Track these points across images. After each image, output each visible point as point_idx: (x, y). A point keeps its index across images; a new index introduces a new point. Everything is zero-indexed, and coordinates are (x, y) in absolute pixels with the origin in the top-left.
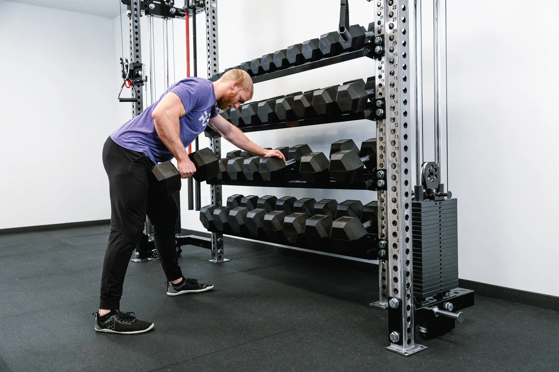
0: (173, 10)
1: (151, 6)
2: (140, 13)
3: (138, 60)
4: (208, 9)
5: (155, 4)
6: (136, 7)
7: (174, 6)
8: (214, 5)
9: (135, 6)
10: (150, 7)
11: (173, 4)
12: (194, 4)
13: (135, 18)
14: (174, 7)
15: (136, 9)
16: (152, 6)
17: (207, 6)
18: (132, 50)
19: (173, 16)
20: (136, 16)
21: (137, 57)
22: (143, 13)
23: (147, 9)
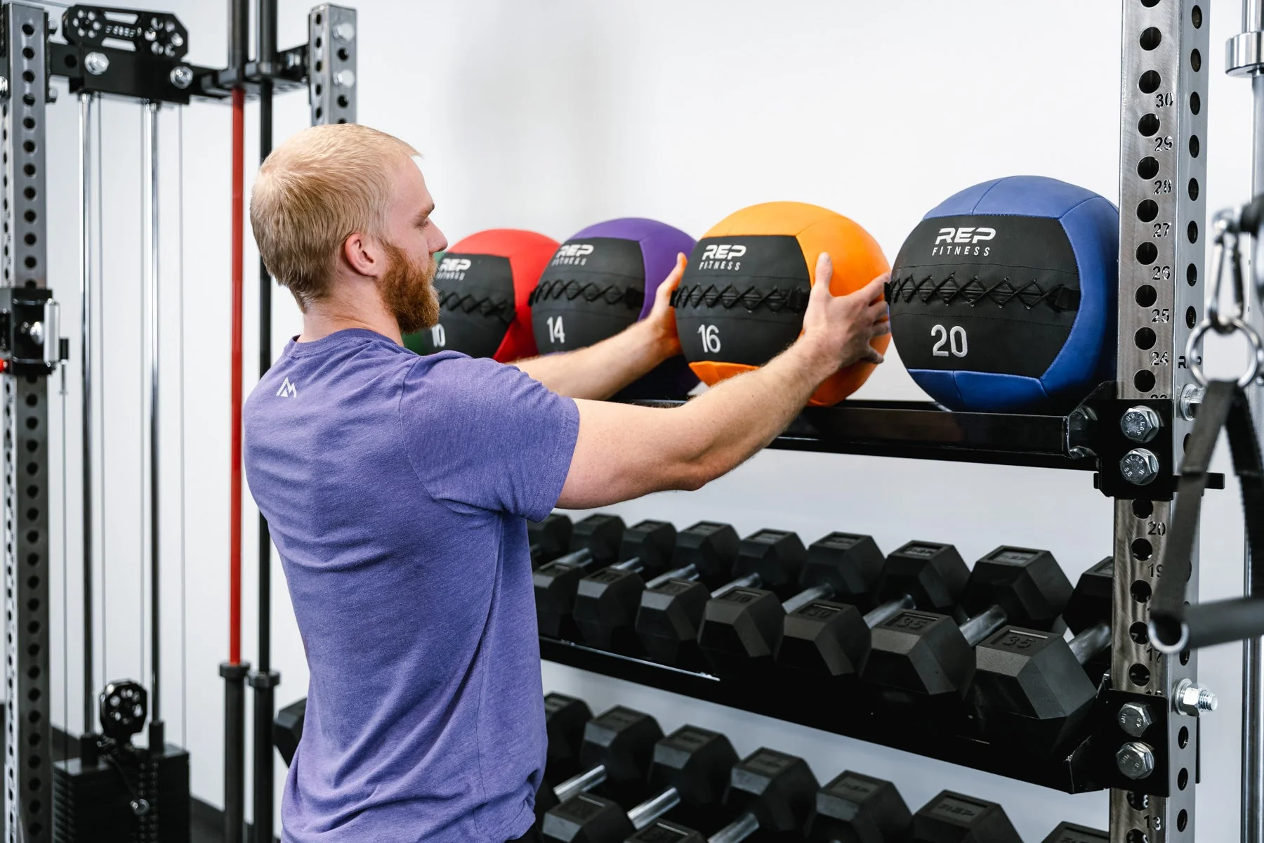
0: (180, 76)
1: (91, 64)
2: (47, 89)
3: (32, 274)
4: (319, 90)
5: (109, 52)
6: (29, 65)
7: (186, 59)
8: (344, 77)
9: (26, 64)
10: (89, 68)
11: (184, 49)
12: (266, 68)
13: (27, 111)
14: (188, 65)
15: (29, 76)
16: (97, 62)
17: (317, 77)
18: (9, 237)
19: (180, 96)
20: (29, 101)
21: (31, 262)
22: (60, 86)
23: (76, 73)
